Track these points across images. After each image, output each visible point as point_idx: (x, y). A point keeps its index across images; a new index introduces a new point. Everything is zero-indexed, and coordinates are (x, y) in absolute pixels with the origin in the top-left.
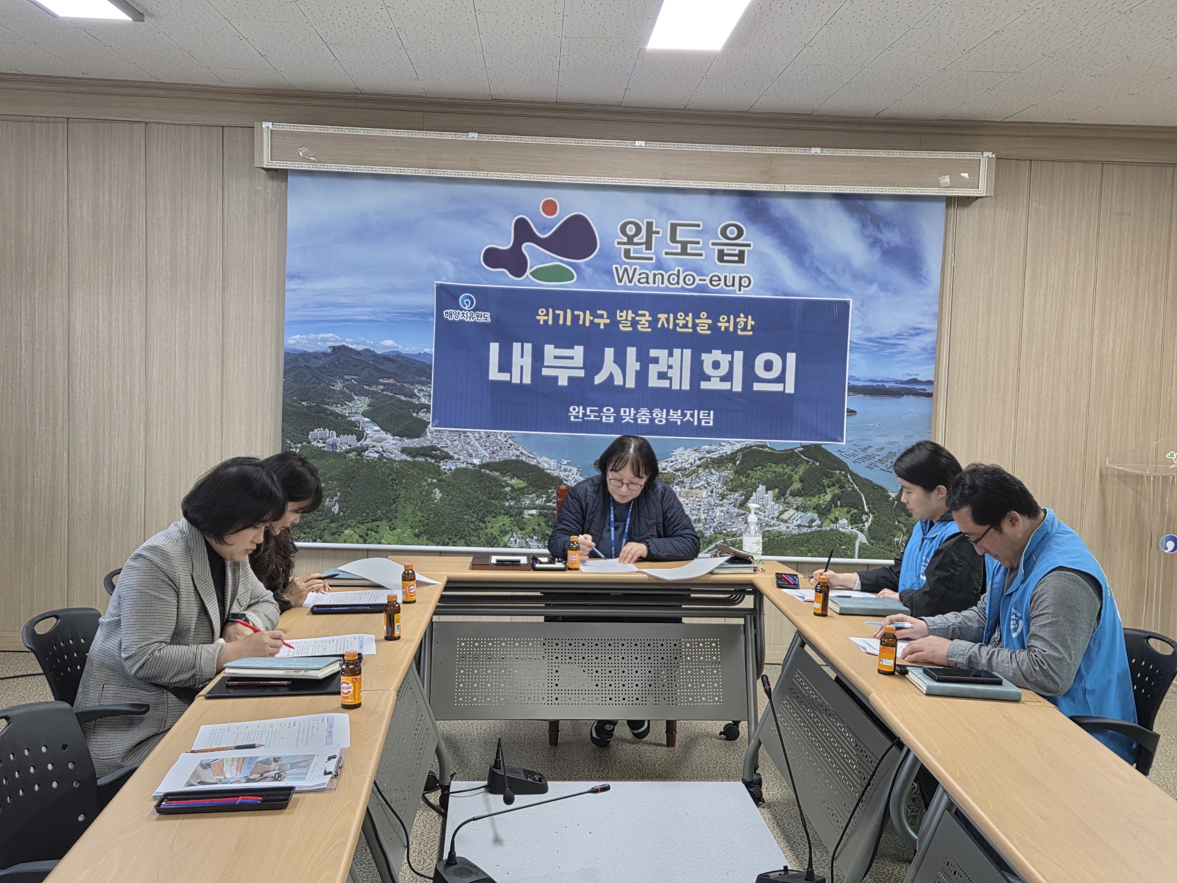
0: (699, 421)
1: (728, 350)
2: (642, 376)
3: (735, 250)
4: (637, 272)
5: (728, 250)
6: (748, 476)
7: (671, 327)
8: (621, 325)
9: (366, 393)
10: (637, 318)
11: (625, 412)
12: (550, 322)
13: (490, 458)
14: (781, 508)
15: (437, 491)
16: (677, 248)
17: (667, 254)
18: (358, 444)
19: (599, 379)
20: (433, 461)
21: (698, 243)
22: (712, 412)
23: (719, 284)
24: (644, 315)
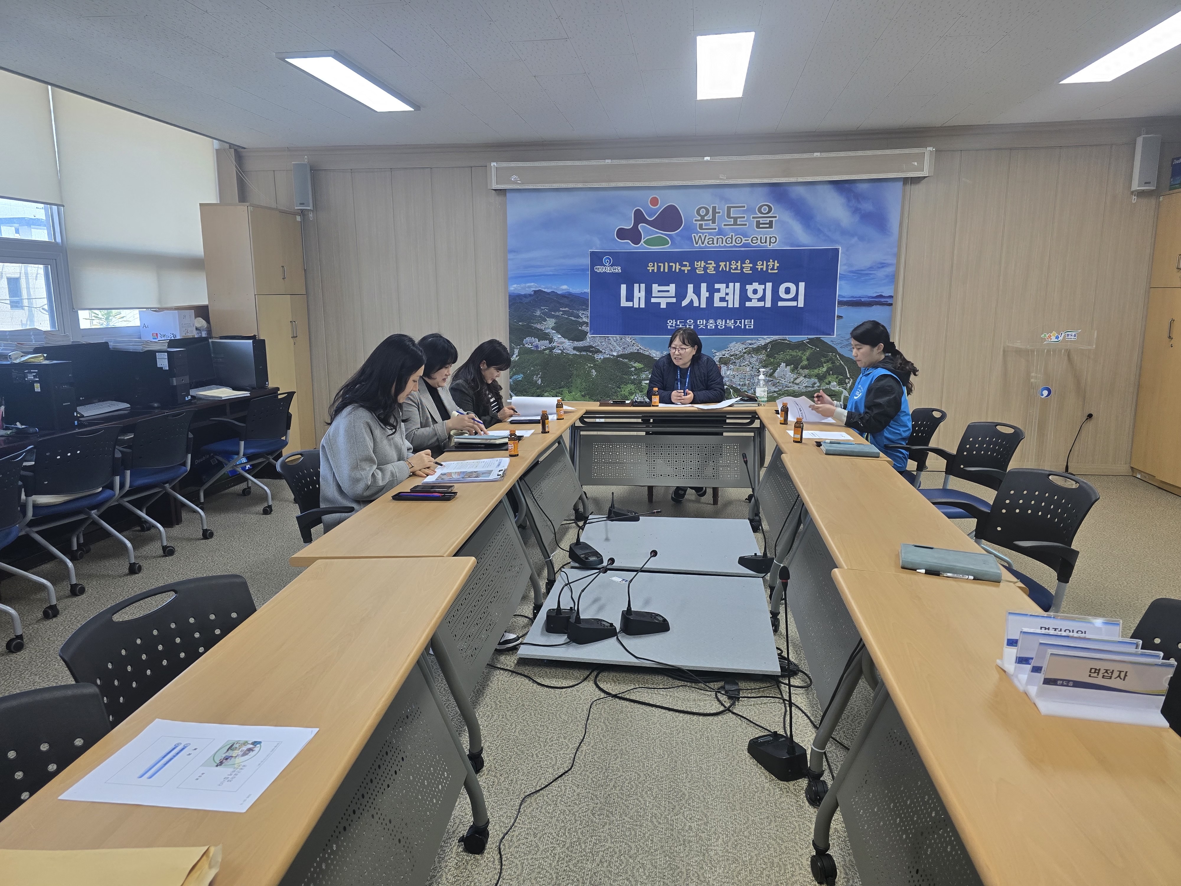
0: (745, 325)
1: (762, 282)
2: (710, 300)
3: (767, 220)
4: (707, 238)
5: (762, 220)
6: (774, 358)
7: (728, 270)
8: (697, 270)
9: (553, 317)
10: (707, 266)
11: (700, 322)
12: (655, 271)
13: (622, 352)
14: (795, 377)
15: (594, 371)
16: (731, 221)
17: (725, 225)
18: (550, 346)
19: (685, 303)
20: (591, 354)
21: (744, 217)
22: (752, 320)
23: (757, 242)
24: (711, 264)
